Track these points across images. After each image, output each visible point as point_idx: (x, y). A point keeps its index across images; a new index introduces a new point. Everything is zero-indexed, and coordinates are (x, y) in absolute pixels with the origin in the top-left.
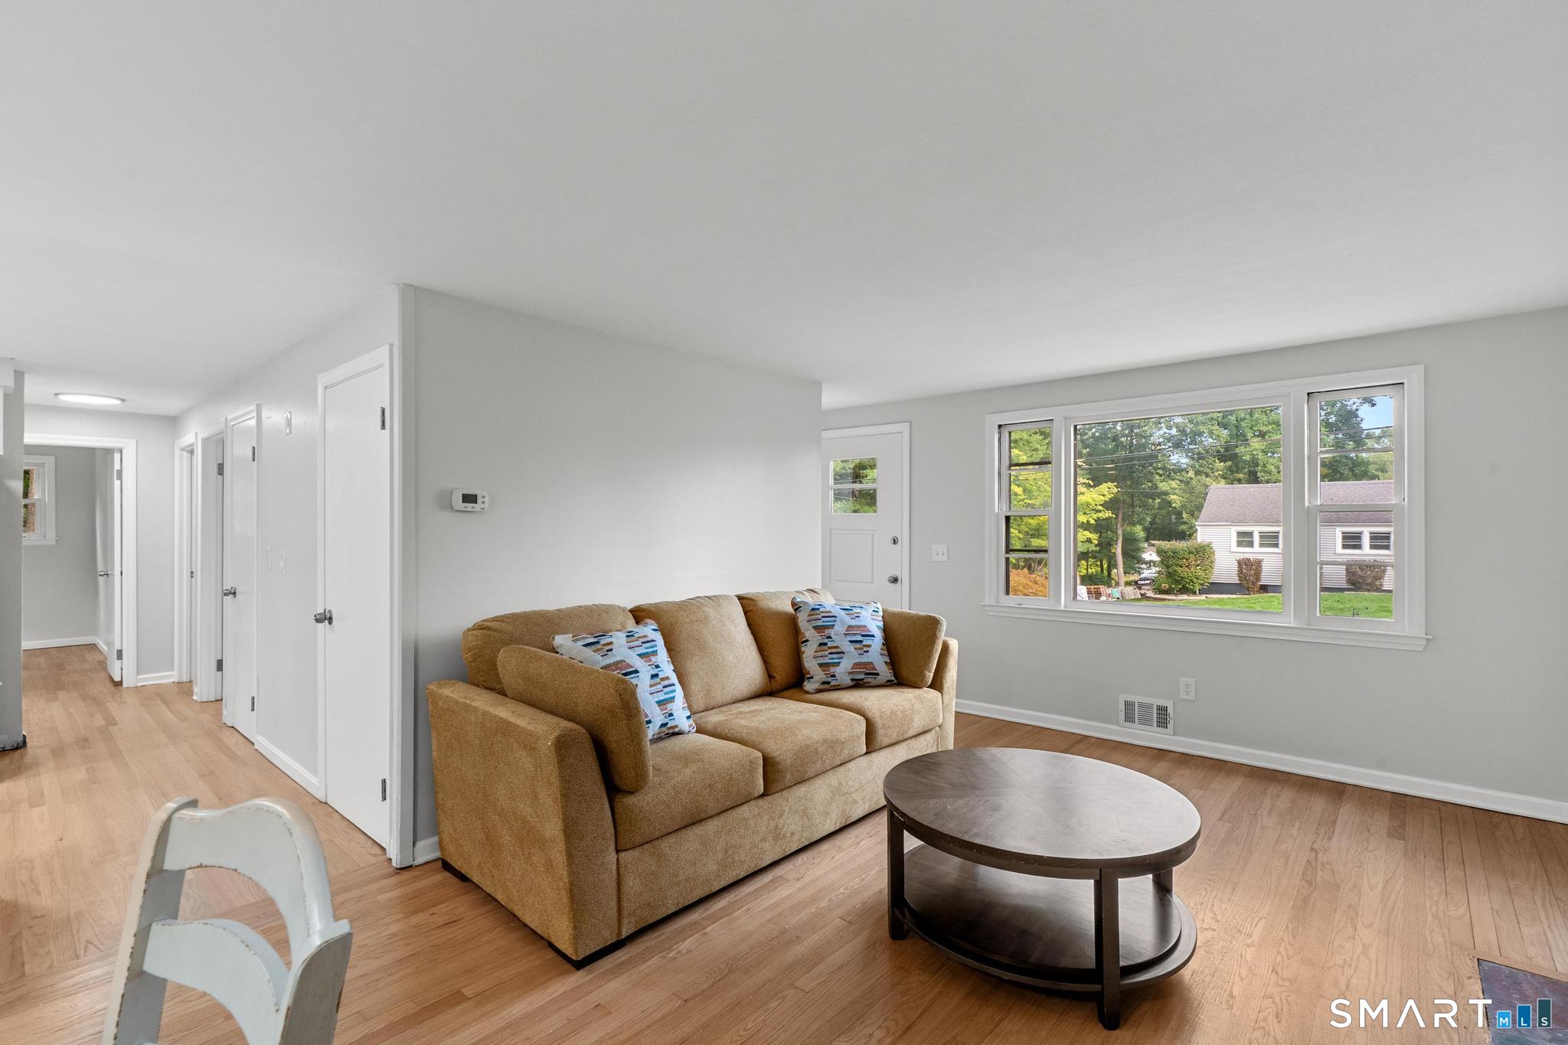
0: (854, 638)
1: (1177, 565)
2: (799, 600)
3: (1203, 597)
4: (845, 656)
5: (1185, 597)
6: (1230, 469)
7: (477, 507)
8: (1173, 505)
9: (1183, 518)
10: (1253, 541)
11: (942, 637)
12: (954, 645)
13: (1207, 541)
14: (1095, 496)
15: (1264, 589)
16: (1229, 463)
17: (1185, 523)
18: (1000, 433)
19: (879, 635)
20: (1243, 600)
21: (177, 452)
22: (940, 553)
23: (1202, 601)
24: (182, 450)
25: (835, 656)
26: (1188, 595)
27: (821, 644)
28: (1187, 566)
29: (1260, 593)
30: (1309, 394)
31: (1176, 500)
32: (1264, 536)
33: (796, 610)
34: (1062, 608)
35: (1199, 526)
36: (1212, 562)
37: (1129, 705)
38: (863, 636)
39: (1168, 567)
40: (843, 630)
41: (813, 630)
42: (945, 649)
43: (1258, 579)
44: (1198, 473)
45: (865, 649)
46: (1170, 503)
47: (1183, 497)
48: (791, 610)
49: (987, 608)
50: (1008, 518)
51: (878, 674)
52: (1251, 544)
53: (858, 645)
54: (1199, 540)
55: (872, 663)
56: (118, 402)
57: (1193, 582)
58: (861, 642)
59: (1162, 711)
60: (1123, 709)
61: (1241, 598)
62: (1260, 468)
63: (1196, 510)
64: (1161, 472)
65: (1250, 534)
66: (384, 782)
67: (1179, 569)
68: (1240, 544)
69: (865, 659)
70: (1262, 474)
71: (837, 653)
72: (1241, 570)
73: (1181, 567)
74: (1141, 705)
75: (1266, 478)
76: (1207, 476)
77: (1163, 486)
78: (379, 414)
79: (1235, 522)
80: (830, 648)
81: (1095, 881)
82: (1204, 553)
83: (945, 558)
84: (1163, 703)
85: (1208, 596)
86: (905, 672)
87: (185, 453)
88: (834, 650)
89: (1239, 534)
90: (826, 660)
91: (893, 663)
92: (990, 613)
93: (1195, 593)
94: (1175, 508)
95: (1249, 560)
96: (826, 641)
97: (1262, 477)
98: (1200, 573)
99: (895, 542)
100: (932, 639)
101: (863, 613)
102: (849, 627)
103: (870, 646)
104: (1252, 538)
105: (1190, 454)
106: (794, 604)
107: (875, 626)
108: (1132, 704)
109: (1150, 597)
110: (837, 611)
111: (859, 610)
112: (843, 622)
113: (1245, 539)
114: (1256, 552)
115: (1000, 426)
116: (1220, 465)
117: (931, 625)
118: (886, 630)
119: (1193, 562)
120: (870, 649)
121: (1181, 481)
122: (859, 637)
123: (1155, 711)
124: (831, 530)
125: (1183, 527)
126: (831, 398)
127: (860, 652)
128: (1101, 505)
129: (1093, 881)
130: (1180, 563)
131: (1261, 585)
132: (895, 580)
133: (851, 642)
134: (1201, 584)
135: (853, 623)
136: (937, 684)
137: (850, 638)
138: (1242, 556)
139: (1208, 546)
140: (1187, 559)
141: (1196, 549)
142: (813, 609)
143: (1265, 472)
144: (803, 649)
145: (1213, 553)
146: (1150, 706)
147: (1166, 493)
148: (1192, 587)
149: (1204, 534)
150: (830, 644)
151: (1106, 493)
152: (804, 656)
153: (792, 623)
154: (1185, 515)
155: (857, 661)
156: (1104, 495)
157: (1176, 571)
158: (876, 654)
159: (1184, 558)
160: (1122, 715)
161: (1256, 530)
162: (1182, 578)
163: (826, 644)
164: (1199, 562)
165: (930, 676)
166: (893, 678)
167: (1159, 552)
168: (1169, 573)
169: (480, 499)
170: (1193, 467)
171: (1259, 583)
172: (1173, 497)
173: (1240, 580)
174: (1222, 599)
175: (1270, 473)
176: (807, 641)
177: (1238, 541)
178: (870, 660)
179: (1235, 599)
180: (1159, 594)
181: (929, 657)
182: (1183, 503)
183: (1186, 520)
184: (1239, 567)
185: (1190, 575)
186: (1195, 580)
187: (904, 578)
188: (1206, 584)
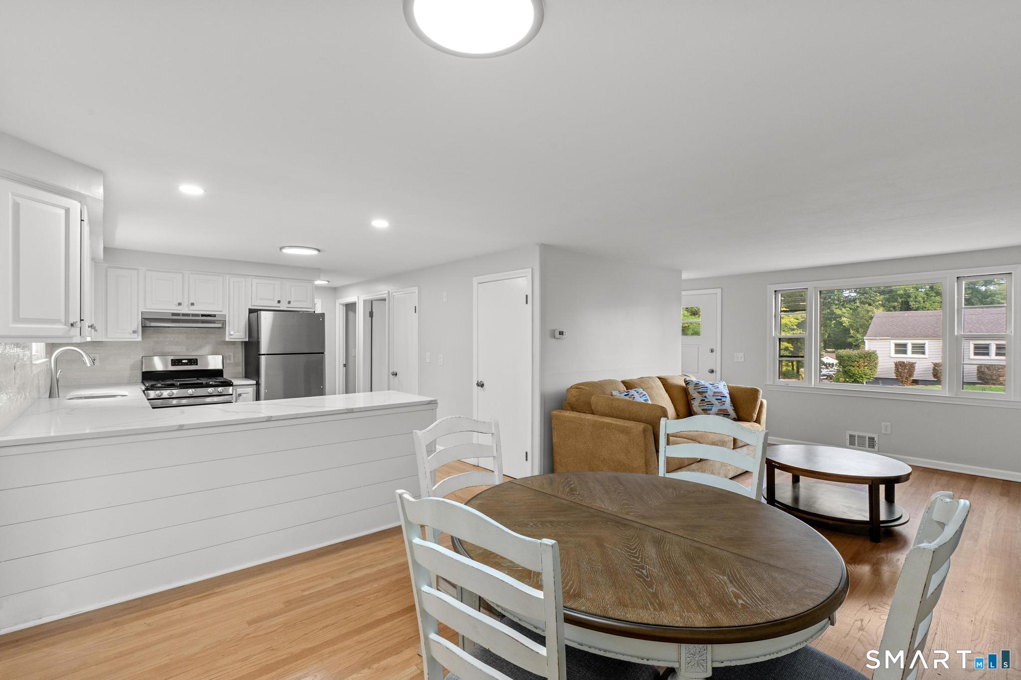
0: (718, 398)
1: (851, 366)
2: (688, 379)
4: (714, 406)
6: (888, 300)
7: (564, 336)
8: (844, 325)
10: (906, 350)
11: (760, 399)
12: (765, 402)
13: (872, 349)
14: (792, 320)
15: (916, 382)
16: (887, 296)
17: (852, 337)
18: (775, 294)
19: (728, 396)
21: (337, 305)
22: (739, 358)
24: (340, 304)
25: (709, 406)
27: (702, 400)
28: (858, 367)
29: (913, 385)
30: (958, 278)
31: (846, 321)
32: (915, 346)
33: (686, 384)
34: (813, 386)
35: (866, 339)
36: (876, 364)
37: (852, 437)
38: (721, 397)
39: (844, 367)
40: (712, 394)
41: (697, 394)
42: (762, 403)
43: (911, 375)
44: (862, 303)
45: (723, 403)
46: (841, 323)
47: (850, 319)
48: (684, 385)
49: (767, 386)
50: (780, 339)
51: (729, 415)
52: (905, 352)
53: (719, 401)
54: (867, 349)
55: (727, 410)
56: (327, 282)
57: (862, 377)
58: (721, 399)
59: (872, 440)
60: (849, 439)
62: (911, 300)
63: (864, 328)
64: (837, 302)
65: (905, 345)
66: (527, 453)
67: (852, 369)
68: (897, 352)
69: (723, 408)
70: (914, 303)
71: (710, 404)
72: (898, 369)
73: (854, 367)
74: (859, 437)
75: (917, 306)
76: (870, 305)
77: (838, 312)
78: (525, 298)
79: (894, 337)
80: (706, 402)
81: (869, 485)
82: (871, 358)
83: (742, 360)
84: (872, 435)
86: (742, 414)
87: (341, 306)
88: (709, 403)
89: (897, 345)
90: (706, 408)
91: (736, 410)
92: (769, 389)
93: (863, 383)
94: (845, 326)
95: (903, 363)
96: (704, 398)
97: (914, 305)
98: (868, 371)
99: (712, 351)
100: (756, 399)
101: (720, 386)
102: (714, 392)
103: (725, 401)
104: (906, 348)
106: (685, 381)
107: (726, 392)
108: (854, 436)
110: (707, 384)
111: (717, 385)
112: (711, 390)
113: (901, 349)
114: (909, 357)
115: (775, 291)
116: (880, 297)
117: (754, 393)
118: (730, 394)
119: (862, 364)
120: (726, 403)
121: (850, 308)
122: (720, 398)
123: (867, 439)
125: (850, 340)
126: (685, 276)
127: (721, 404)
128: (795, 325)
129: (868, 485)
130: (853, 364)
131: (913, 380)
132: (712, 371)
133: (716, 399)
134: (868, 378)
135: (716, 390)
136: (758, 421)
137: (715, 398)
138: (898, 360)
139: (873, 353)
140: (857, 362)
141: (864, 355)
142: (696, 384)
143: (916, 302)
144: (692, 402)
145: (877, 358)
146: (864, 437)
147: (840, 317)
148: (861, 381)
149: (869, 345)
150: (706, 400)
151: (799, 318)
152: (693, 405)
153: (685, 391)
154: (852, 332)
155: (720, 408)
156: (797, 319)
157: (850, 369)
158: (728, 405)
159: (855, 361)
160: (848, 442)
161: (910, 343)
162: (854, 374)
163: (704, 400)
164: (866, 364)
165: (755, 416)
166: (736, 417)
167: (838, 357)
168: (846, 371)
169: (564, 333)
170: (860, 299)
171: (912, 378)
172: (844, 319)
173: (896, 376)
175: (919, 302)
176: (695, 398)
177: (895, 350)
178: (726, 408)
181: (755, 407)
182: (851, 323)
183: (852, 335)
184: (896, 367)
185: (860, 372)
186: (864, 376)
187: (718, 370)
188: (871, 379)
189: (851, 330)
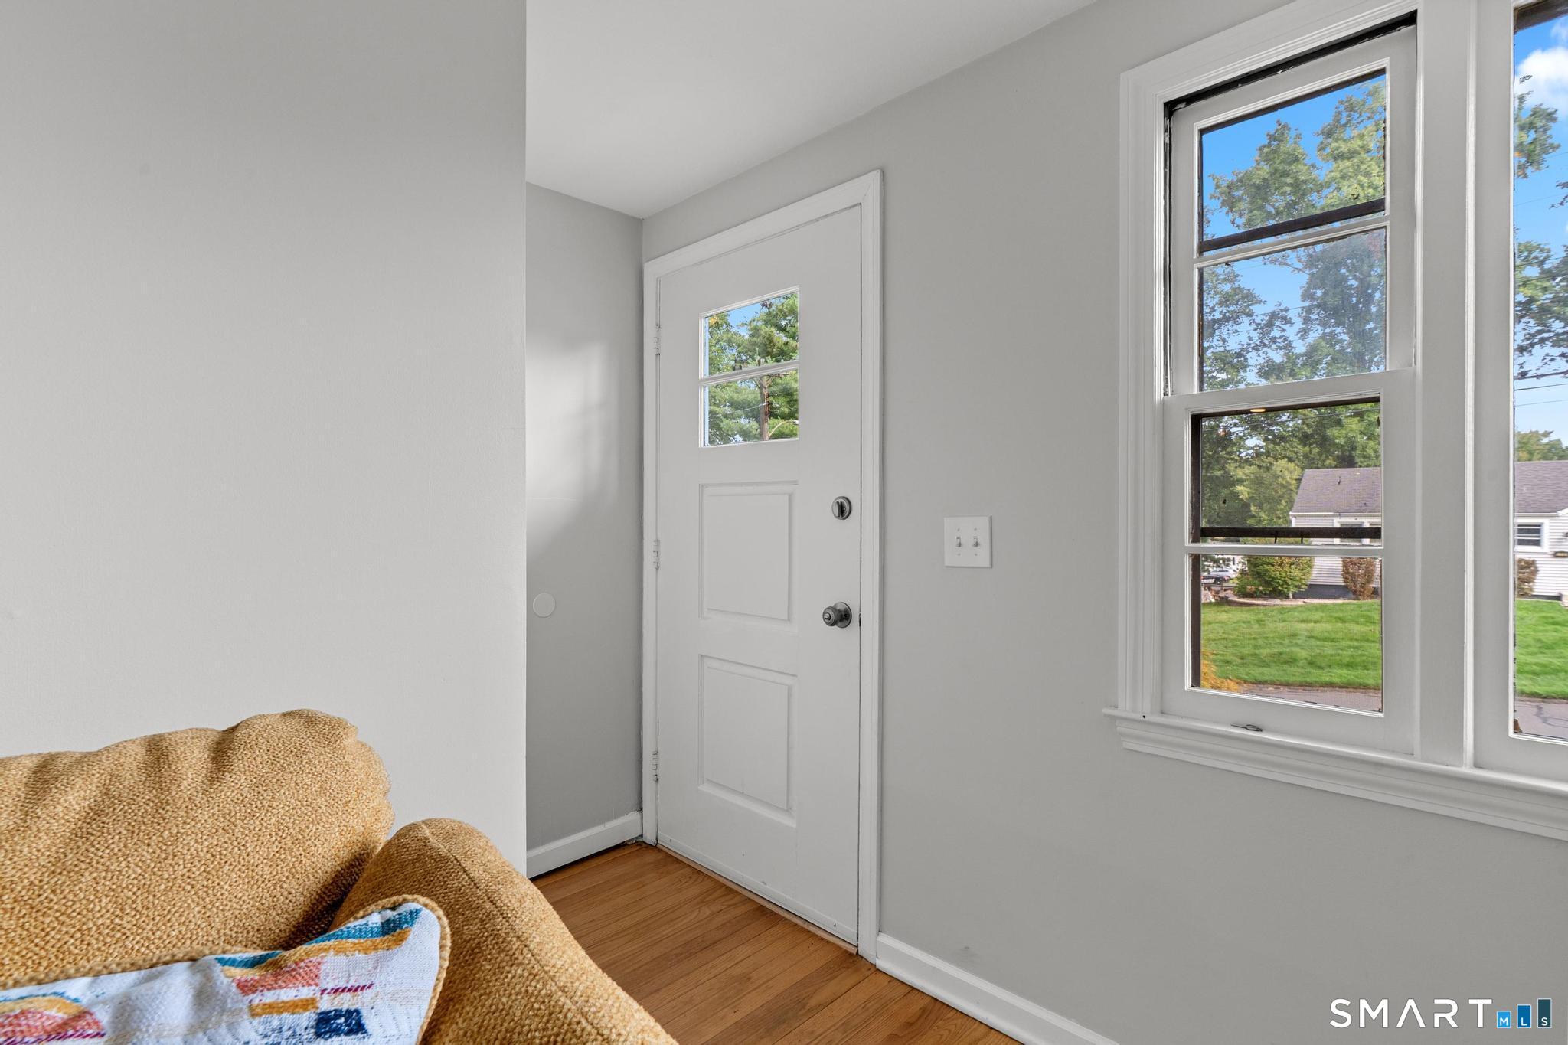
1: (1268, 564)
3: (1300, 602)
5: (1277, 602)
8: (1241, 497)
9: (1251, 511)
17: (1253, 516)
20: (1352, 607)
22: (968, 541)
23: (1301, 606)
26: (1281, 600)
28: (1280, 565)
29: (1372, 598)
35: (1295, 516)
39: (1255, 566)
43: (1369, 581)
46: (1236, 495)
47: (1251, 488)
49: (1122, 728)
57: (1287, 584)
61: (1348, 604)
62: (1358, 452)
67: (1270, 569)
70: (1362, 459)
72: (1348, 570)
73: (1273, 565)
75: (1364, 462)
83: (982, 558)
85: (1306, 600)
92: (1130, 744)
93: (1287, 597)
94: (1242, 500)
97: (1359, 460)
98: (1296, 573)
99: (843, 510)
105: (1270, 437)
109: (1235, 602)
124: (702, 487)
130: (1271, 561)
131: (1373, 588)
132: (842, 617)
134: (1296, 587)
143: (1364, 457)
147: (1235, 484)
148: (1286, 590)
154: (1253, 508)
157: (1267, 570)
162: (1273, 579)
168: (1256, 573)
171: (1370, 586)
172: (1240, 488)
173: (1345, 582)
174: (1325, 605)
179: (1341, 605)
180: (1243, 597)
182: (1251, 495)
183: (1254, 513)
184: (1344, 566)
185: (1284, 575)
186: (1290, 582)
187: (868, 611)
188: (1303, 587)
189: (1252, 506)
